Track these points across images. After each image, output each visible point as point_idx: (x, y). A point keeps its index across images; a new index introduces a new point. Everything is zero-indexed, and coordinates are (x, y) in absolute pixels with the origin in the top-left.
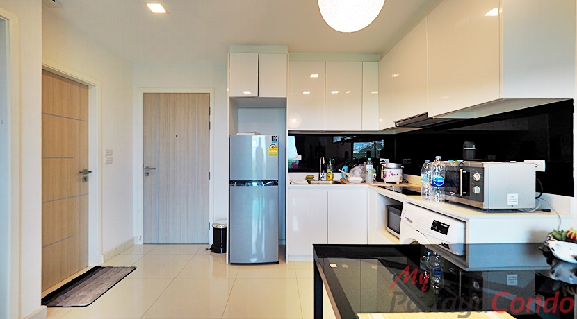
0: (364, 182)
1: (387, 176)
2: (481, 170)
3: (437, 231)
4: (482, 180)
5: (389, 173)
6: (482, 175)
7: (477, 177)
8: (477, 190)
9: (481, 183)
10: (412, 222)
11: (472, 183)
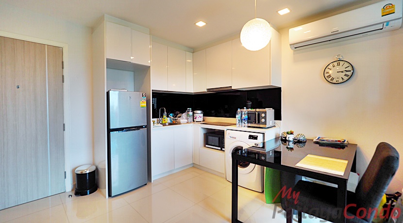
0: (188, 122)
1: (197, 118)
2: (265, 113)
3: (252, 139)
4: (266, 116)
5: (198, 116)
6: (266, 114)
7: (263, 115)
8: (263, 120)
9: (265, 118)
10: (235, 138)
11: (261, 118)
